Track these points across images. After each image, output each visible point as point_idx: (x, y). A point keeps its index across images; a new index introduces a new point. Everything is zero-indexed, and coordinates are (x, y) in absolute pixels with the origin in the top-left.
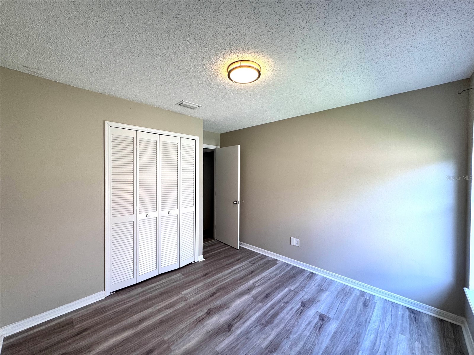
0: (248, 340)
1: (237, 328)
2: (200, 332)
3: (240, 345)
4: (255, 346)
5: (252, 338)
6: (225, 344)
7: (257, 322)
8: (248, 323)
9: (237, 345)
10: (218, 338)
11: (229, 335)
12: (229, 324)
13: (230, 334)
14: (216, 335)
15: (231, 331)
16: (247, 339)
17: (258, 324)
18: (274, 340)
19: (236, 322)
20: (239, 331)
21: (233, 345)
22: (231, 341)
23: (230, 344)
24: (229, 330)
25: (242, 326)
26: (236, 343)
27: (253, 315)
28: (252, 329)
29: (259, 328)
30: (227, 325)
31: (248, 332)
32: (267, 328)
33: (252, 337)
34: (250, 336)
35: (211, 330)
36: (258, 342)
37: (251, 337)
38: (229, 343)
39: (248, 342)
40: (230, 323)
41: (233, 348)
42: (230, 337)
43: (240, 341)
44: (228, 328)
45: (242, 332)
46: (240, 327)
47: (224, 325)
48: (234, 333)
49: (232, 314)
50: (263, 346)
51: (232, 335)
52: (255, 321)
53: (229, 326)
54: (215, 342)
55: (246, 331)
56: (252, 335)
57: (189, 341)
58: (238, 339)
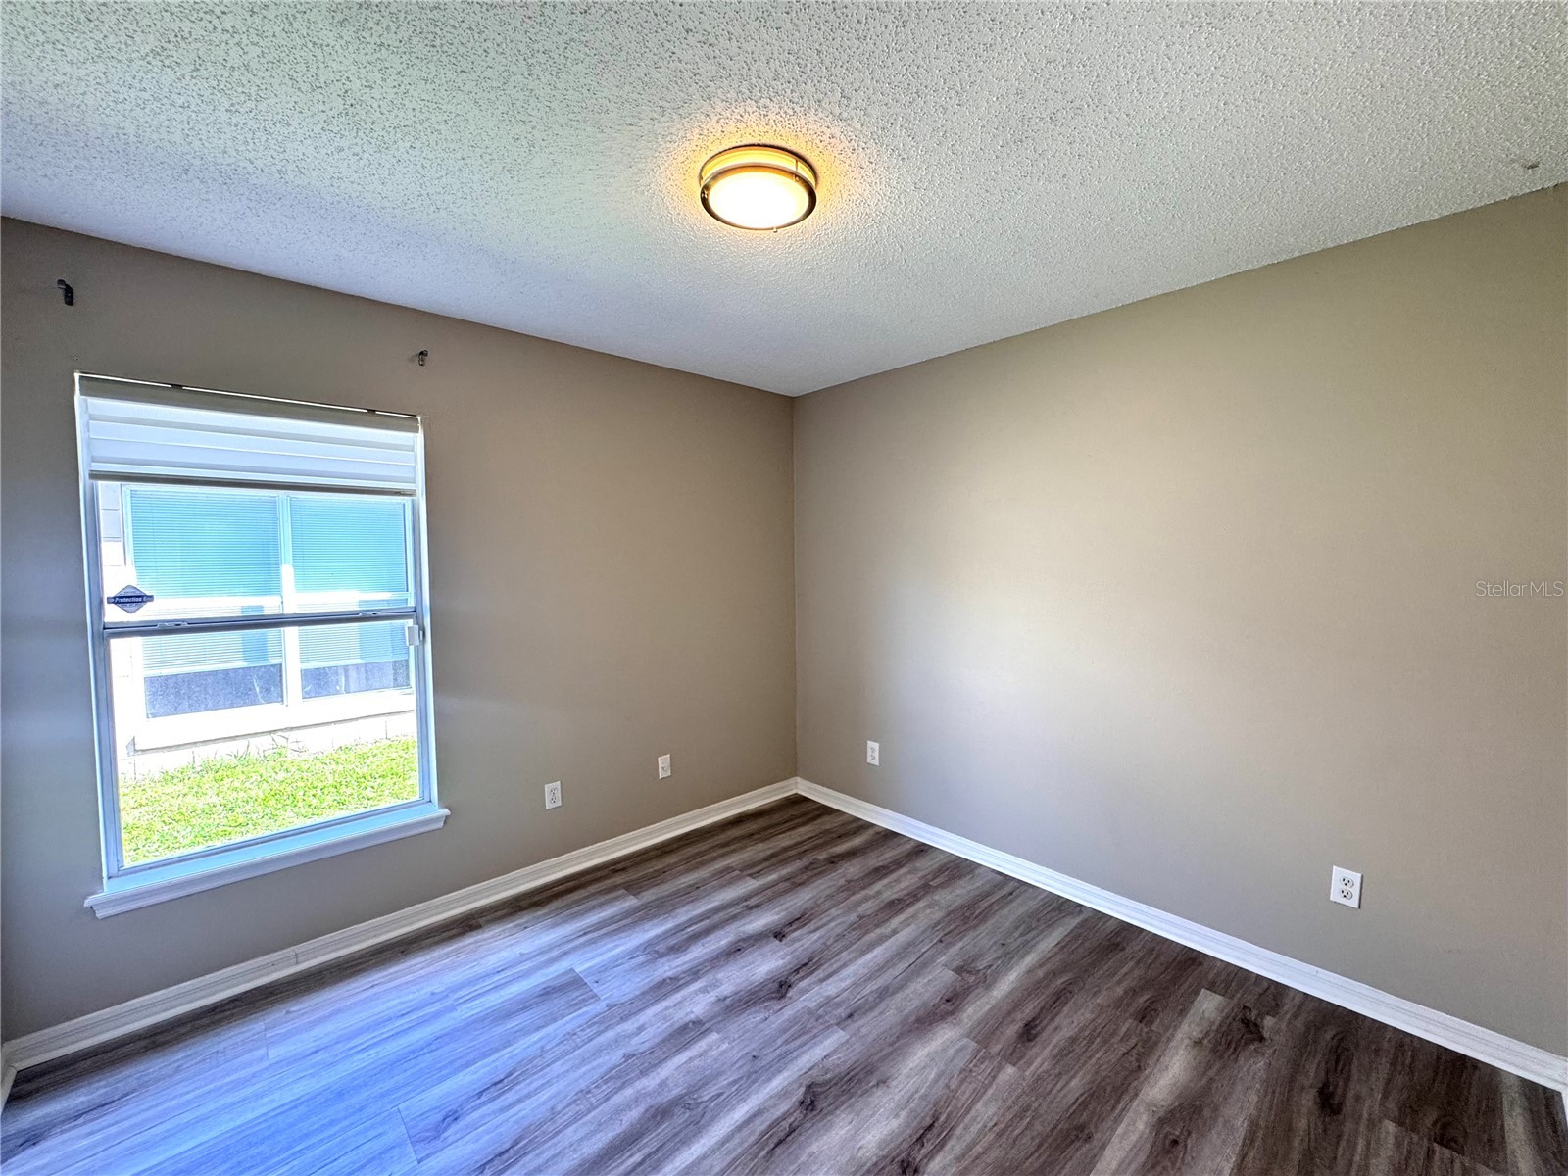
0: (754, 1053)
1: (784, 1094)
2: (911, 1086)
3: (780, 1041)
4: (736, 1036)
5: (739, 1059)
6: (822, 1046)
7: (707, 1117)
8: (740, 1113)
9: (787, 1042)
10: (845, 1062)
11: (810, 1070)
12: (812, 1110)
13: (806, 1073)
14: (852, 1074)
15: (805, 1083)
16: (754, 1057)
17: (706, 1107)
18: (675, 1049)
19: (784, 1117)
20: (778, 1082)
21: (797, 1042)
22: (803, 1053)
23: (807, 1046)
24: (810, 1086)
25: (767, 1100)
26: (793, 1045)
27: (712, 1151)
28: (734, 1089)
29: (705, 1093)
30: (819, 1108)
31: (749, 1077)
32: (675, 1092)
33: (737, 1061)
34: (743, 1065)
35: (874, 1089)
36: (725, 1046)
37: (740, 1063)
38: (812, 1047)
39: (754, 1049)
40: (811, 1115)
41: (800, 1036)
42: (808, 1066)
43: (778, 1051)
44: (815, 1094)
45: (769, 1080)
46: (771, 1097)
47: (831, 1108)
48: (795, 1076)
49: (803, 1158)
50: (714, 1036)
51: (800, 1070)
52: (714, 1119)
53: (813, 1102)
54: (853, 1050)
55: (754, 1082)
56: (737, 1066)
57: (932, 1058)
58: (784, 1059)
